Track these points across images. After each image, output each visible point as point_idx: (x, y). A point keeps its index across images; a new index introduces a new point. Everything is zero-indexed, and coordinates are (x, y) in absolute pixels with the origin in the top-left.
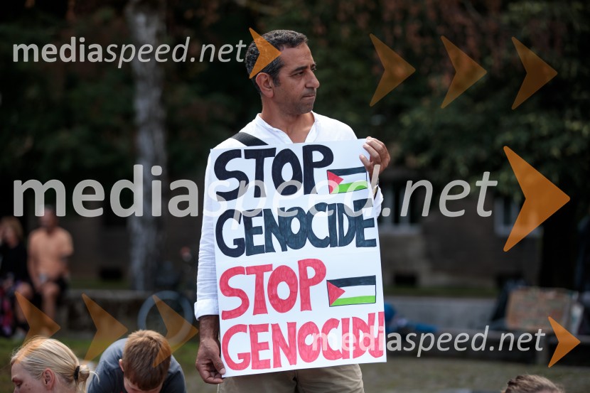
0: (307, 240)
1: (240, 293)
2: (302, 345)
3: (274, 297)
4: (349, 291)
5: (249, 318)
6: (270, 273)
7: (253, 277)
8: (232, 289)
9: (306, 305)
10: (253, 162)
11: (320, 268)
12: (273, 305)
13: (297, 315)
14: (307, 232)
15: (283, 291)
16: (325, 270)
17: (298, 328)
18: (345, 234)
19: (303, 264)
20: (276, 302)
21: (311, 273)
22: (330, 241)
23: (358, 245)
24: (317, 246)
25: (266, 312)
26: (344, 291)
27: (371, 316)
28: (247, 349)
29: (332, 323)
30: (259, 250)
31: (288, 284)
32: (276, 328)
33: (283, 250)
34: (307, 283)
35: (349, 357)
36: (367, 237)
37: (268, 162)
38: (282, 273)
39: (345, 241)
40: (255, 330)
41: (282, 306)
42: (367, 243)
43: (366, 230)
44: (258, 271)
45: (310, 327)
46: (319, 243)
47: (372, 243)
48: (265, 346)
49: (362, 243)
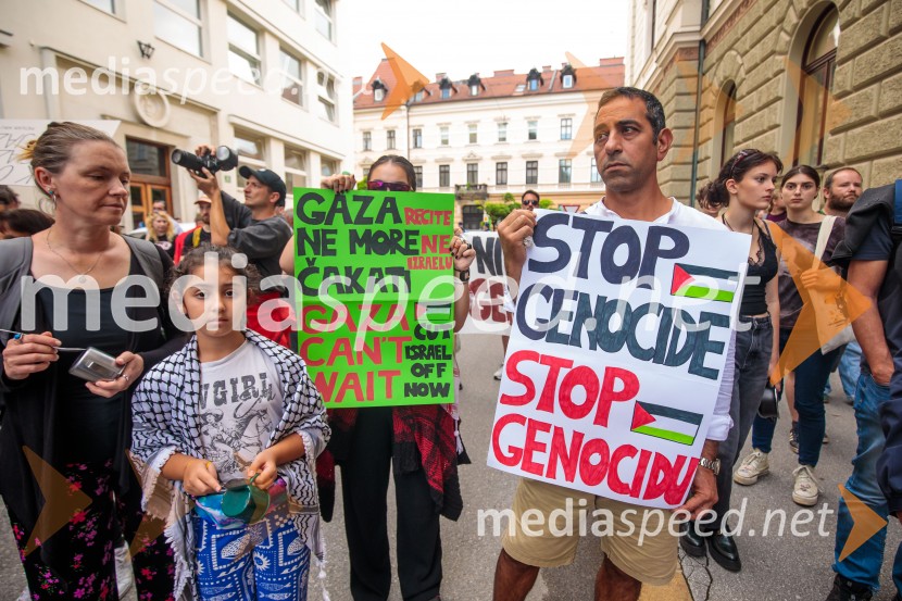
0: (625, 345)
1: (527, 381)
2: (585, 461)
3: (565, 399)
4: (661, 422)
5: (530, 410)
6: (568, 370)
7: (546, 369)
8: (520, 374)
9: (602, 419)
10: (581, 233)
11: (632, 385)
12: (562, 406)
13: (587, 426)
14: (627, 336)
15: (578, 395)
16: (638, 388)
17: (585, 441)
18: (677, 352)
19: (612, 373)
20: (566, 404)
21: (619, 386)
22: (655, 355)
23: (691, 371)
24: (635, 355)
25: (552, 411)
26: (654, 420)
27: (681, 460)
28: (521, 444)
29: (628, 450)
30: (563, 339)
31: (587, 389)
32: (559, 432)
33: (591, 348)
34: (609, 396)
35: (637, 496)
36: (706, 364)
37: (600, 238)
38: (583, 375)
39: (674, 360)
40: (534, 426)
41: (573, 411)
42: (705, 372)
43: (708, 355)
44: (555, 364)
45: (599, 445)
46: (638, 352)
47: (712, 374)
48: (542, 447)
49: (697, 369)
